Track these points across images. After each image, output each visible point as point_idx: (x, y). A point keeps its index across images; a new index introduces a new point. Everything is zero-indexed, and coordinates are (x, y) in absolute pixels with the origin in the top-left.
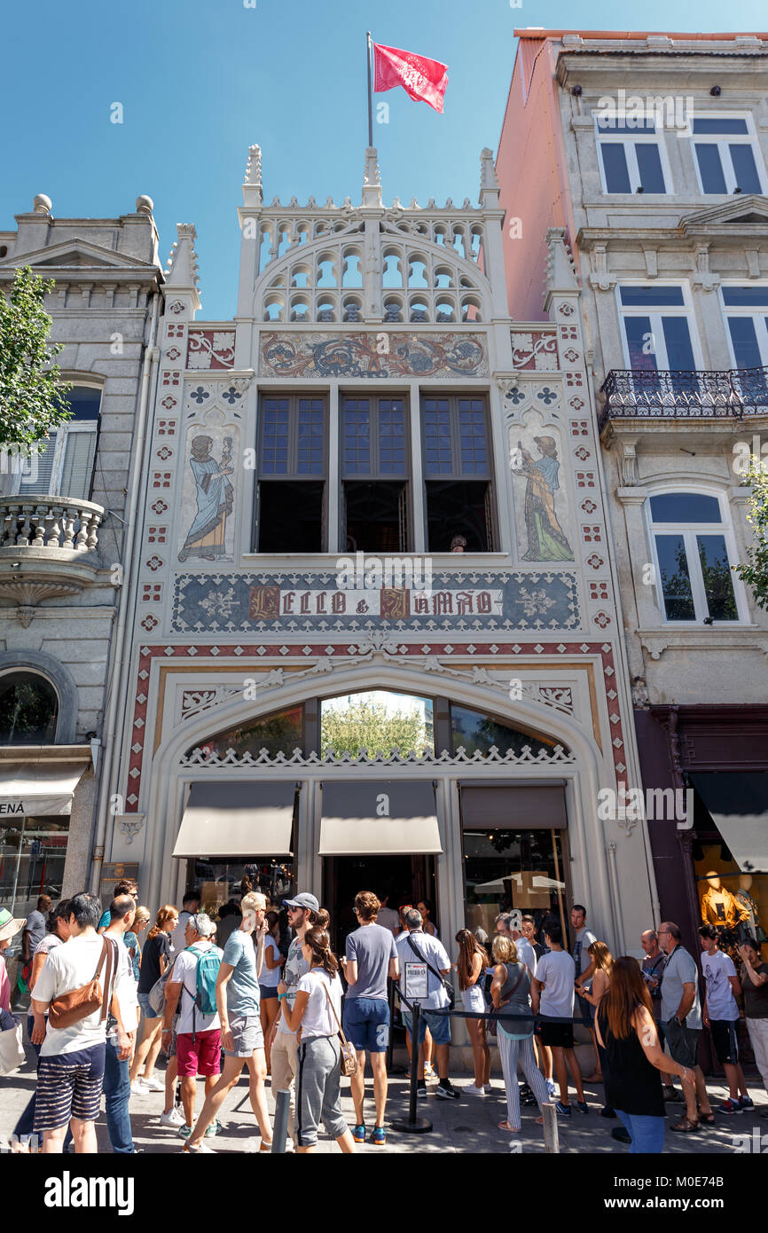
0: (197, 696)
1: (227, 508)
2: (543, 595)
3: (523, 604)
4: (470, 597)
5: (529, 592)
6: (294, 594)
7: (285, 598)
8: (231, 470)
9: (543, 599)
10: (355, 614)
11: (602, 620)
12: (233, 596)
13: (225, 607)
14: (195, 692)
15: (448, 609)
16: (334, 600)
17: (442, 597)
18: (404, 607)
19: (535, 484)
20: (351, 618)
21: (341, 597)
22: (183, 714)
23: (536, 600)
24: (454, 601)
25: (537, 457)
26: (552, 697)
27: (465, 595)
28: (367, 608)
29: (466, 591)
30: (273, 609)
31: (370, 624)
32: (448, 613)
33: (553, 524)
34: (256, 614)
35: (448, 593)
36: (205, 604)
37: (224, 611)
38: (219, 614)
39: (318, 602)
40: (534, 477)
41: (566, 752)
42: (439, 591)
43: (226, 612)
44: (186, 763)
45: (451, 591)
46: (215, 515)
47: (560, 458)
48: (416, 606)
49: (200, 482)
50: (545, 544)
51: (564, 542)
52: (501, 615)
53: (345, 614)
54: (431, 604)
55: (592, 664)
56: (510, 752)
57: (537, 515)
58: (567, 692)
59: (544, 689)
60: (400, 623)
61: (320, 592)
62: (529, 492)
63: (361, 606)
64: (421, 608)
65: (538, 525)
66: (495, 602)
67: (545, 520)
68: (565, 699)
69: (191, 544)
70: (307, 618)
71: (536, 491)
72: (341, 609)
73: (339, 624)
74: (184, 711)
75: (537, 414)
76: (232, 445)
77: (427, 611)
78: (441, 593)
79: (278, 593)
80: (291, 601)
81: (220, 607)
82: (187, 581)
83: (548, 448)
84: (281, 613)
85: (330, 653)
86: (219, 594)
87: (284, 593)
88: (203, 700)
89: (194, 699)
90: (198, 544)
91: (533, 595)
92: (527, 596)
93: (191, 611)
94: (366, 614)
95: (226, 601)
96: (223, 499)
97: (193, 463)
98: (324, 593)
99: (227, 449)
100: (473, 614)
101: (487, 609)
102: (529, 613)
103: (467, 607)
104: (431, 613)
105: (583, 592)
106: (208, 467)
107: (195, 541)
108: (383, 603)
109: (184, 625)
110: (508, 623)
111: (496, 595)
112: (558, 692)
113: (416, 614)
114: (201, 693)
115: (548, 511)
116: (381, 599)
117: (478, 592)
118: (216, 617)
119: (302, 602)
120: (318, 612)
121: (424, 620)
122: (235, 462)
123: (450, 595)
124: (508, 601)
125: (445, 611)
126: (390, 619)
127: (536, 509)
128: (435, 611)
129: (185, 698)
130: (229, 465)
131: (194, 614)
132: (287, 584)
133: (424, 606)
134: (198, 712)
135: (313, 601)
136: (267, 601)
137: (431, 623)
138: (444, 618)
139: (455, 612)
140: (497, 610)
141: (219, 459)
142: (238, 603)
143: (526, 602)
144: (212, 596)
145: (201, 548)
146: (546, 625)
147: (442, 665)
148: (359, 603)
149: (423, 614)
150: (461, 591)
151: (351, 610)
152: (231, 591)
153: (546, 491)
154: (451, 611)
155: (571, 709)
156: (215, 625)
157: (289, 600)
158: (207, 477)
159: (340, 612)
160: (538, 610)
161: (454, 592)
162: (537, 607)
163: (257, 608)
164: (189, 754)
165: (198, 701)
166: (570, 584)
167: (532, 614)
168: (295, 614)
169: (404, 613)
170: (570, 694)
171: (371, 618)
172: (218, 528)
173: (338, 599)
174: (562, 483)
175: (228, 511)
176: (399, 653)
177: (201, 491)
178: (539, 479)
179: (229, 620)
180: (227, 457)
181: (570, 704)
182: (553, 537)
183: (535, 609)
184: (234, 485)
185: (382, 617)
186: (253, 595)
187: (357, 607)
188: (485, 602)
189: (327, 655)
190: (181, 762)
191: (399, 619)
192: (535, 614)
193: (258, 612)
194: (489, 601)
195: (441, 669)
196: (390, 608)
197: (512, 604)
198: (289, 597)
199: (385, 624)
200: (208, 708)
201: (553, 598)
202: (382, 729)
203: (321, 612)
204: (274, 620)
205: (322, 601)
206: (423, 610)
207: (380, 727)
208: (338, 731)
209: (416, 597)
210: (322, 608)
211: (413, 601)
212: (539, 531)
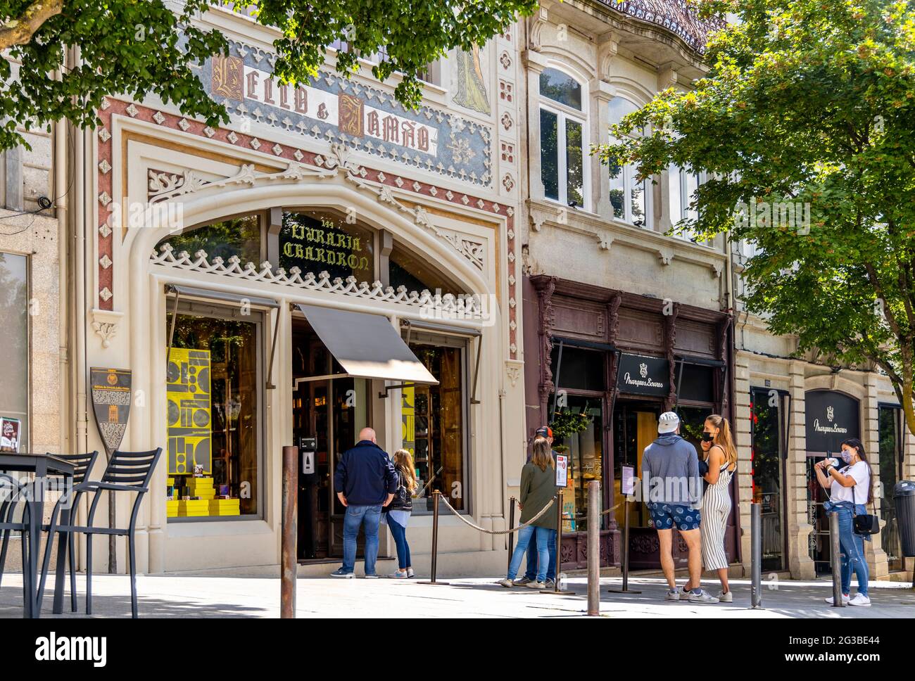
0: (166, 179)
2: (466, 144)
3: (452, 150)
4: (413, 129)
5: (456, 138)
6: (258, 75)
7: (248, 76)
9: (467, 149)
10: (315, 117)
11: (508, 184)
14: (161, 172)
15: (395, 137)
16: (297, 95)
17: (390, 124)
18: (359, 123)
20: (312, 122)
21: (303, 94)
22: (150, 198)
23: (461, 147)
24: (400, 129)
26: (470, 250)
27: (410, 126)
28: (327, 114)
29: (410, 122)
30: (237, 87)
31: (330, 134)
32: (395, 142)
33: (477, 69)
34: (220, 88)
35: (395, 119)
39: (283, 93)
42: (387, 114)
44: (157, 259)
45: (397, 117)
48: (369, 126)
50: (470, 89)
51: (484, 93)
52: (436, 156)
53: (307, 114)
54: (381, 127)
55: (498, 225)
58: (480, 248)
59: (465, 241)
60: (356, 141)
63: (322, 110)
64: (373, 129)
65: (467, 68)
66: (432, 141)
67: (471, 64)
68: (478, 255)
70: (271, 109)
72: (303, 108)
73: (302, 125)
74: (151, 194)
77: (378, 135)
78: (389, 117)
79: (241, 68)
80: (255, 83)
84: (246, 95)
87: (247, 69)
88: (171, 185)
89: (161, 181)
91: (459, 141)
92: (455, 142)
94: (326, 121)
100: (415, 148)
101: (425, 146)
102: (456, 160)
103: (410, 139)
104: (381, 137)
105: (496, 151)
108: (341, 112)
110: (440, 166)
111: (433, 133)
112: (474, 246)
113: (369, 135)
114: (170, 175)
115: (474, 54)
116: (339, 109)
117: (418, 125)
119: (266, 87)
120: (282, 105)
121: (375, 143)
123: (397, 122)
124: (441, 144)
125: (393, 139)
126: (347, 132)
128: (384, 135)
129: (150, 178)
132: (250, 59)
133: (375, 127)
134: (166, 198)
135: (276, 89)
136: (231, 75)
137: (381, 149)
138: (391, 146)
139: (401, 143)
140: (433, 150)
142: (200, 67)
143: (454, 148)
146: (468, 177)
147: (395, 198)
148: (320, 106)
149: (374, 136)
151: (312, 113)
154: (397, 140)
155: (482, 265)
157: (252, 80)
159: (301, 111)
160: (463, 159)
161: (401, 120)
162: (462, 156)
163: (221, 81)
164: (159, 248)
165: (165, 185)
166: (486, 139)
167: (458, 162)
168: (259, 100)
169: (359, 130)
170: (481, 250)
171: (331, 127)
173: (300, 96)
176: (359, 176)
181: (482, 259)
182: (476, 84)
183: (460, 158)
185: (339, 129)
187: (317, 109)
188: (424, 139)
189: (297, 159)
190: (151, 257)
191: (355, 136)
192: (461, 163)
193: (222, 87)
194: (427, 138)
195: (394, 202)
196: (347, 120)
197: (445, 149)
198: (253, 78)
199: (343, 137)
200: (178, 195)
201: (474, 150)
202: (332, 255)
203: (285, 106)
204: (239, 101)
205: (285, 92)
206: (375, 132)
207: (330, 252)
208: (293, 249)
209: (369, 115)
210: (286, 101)
211: (366, 118)
212: (467, 73)
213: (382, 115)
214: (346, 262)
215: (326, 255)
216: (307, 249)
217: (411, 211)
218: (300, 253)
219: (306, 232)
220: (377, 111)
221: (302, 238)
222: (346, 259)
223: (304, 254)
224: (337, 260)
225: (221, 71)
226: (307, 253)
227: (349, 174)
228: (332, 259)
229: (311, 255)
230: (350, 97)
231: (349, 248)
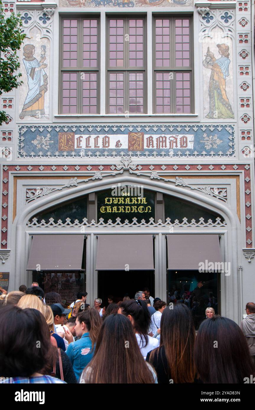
0: (34, 192)
1: (44, 89)
2: (215, 138)
3: (205, 143)
4: (176, 139)
5: (208, 136)
6: (82, 137)
7: (77, 139)
8: (46, 65)
9: (215, 140)
10: (114, 148)
12: (50, 138)
13: (45, 144)
14: (33, 189)
15: (164, 145)
16: (103, 140)
17: (161, 139)
18: (141, 144)
19: (215, 73)
20: (112, 150)
21: (107, 139)
22: (27, 200)
23: (212, 140)
24: (168, 141)
25: (218, 56)
26: (216, 192)
27: (174, 138)
28: (121, 145)
29: (174, 136)
30: (71, 145)
31: (122, 153)
32: (164, 148)
33: (224, 97)
34: (62, 148)
36: (35, 142)
37: (45, 146)
38: (43, 148)
39: (95, 141)
40: (215, 69)
41: (222, 220)
42: (159, 136)
43: (47, 147)
44: (29, 225)
45: (166, 135)
46: (38, 92)
47: (231, 57)
48: (147, 144)
49: (29, 73)
50: (218, 108)
51: (229, 108)
52: (193, 149)
53: (109, 148)
54: (155, 143)
55: (238, 176)
56: (193, 221)
57: (215, 92)
58: (225, 190)
59: (213, 188)
60: (138, 153)
61: (96, 136)
62: (212, 78)
63: (118, 144)
64: (150, 145)
65: (216, 98)
66: (190, 142)
67: (220, 95)
68: (223, 194)
69: (26, 109)
70: (89, 150)
71: (216, 77)
72: (107, 145)
73: (106, 153)
74: (27, 199)
75: (220, 30)
76: (46, 50)
77: (153, 147)
78: (161, 137)
79: (73, 136)
80: (81, 141)
81: (43, 144)
82: (25, 130)
83: (224, 51)
84: (76, 147)
85: (101, 169)
86: (42, 137)
87: (77, 136)
88: (36, 194)
89: (32, 193)
90: (30, 109)
91: (211, 137)
92: (207, 138)
93: (28, 146)
94: (120, 148)
95: (46, 141)
96: (42, 83)
97: (24, 61)
98: (98, 137)
99: (43, 53)
100: (177, 148)
101: (185, 145)
102: (208, 148)
103: (175, 144)
104: (155, 148)
105: (238, 136)
106: (34, 64)
107: (28, 107)
108: (129, 142)
109: (24, 154)
110: (196, 153)
111: (190, 137)
112: (220, 190)
113: (147, 148)
114: (36, 190)
115: (222, 89)
116: (129, 140)
117: (181, 136)
118: (41, 149)
119: (86, 141)
120: (95, 147)
121: (151, 151)
122: (48, 61)
123: (166, 138)
124: (197, 141)
125: (163, 147)
126: (133, 150)
127: (215, 89)
128: (157, 146)
129: (27, 193)
130: (45, 63)
131: (30, 148)
132: (78, 131)
133: (151, 143)
134: (34, 199)
135: (92, 141)
136: (68, 141)
137: (155, 153)
138: (162, 150)
139: (168, 147)
140: (190, 146)
141: (39, 59)
142: (53, 142)
143: (206, 142)
144: (38, 138)
145: (32, 111)
146: (216, 154)
148: (117, 142)
149: (151, 148)
150: (171, 135)
151: (112, 146)
152: (49, 135)
153: (221, 77)
154: (166, 146)
155: (226, 199)
156: (41, 153)
157: (79, 140)
158: (33, 69)
159: (107, 147)
160: (213, 146)
161: (168, 136)
162: (212, 144)
163: (63, 145)
164: (31, 220)
165: (34, 194)
166: (231, 132)
167: (209, 148)
168: (83, 148)
169: (141, 147)
170: (226, 191)
171: (123, 150)
172: (40, 99)
174: (231, 73)
175: (45, 89)
176: (137, 169)
177: (30, 78)
178: (218, 70)
179: (48, 151)
180: (43, 57)
181: (226, 196)
182: (223, 105)
183: (211, 146)
184: (48, 74)
185: (129, 150)
186: (61, 138)
187: (115, 144)
188: (184, 142)
189: (100, 170)
190: (27, 225)
191: (138, 151)
192: (211, 148)
193: (63, 147)
194: (186, 141)
195: (159, 178)
196: (133, 145)
197: (199, 143)
198: (80, 139)
199: (130, 153)
200: (40, 197)
201: (221, 139)
202: (128, 208)
203: (97, 147)
204: (72, 151)
205: (97, 141)
206: (151, 146)
207: (127, 207)
208: (106, 209)
209: (147, 139)
210: (97, 145)
211: (145, 141)
212: (216, 101)
213: (155, 137)
214: (137, 210)
215: (125, 209)
216: (113, 208)
217: (172, 180)
218: (109, 210)
219: (113, 200)
220: (152, 136)
221: (110, 203)
222: (137, 209)
223: (112, 210)
224: (132, 210)
225: (63, 141)
226: (114, 210)
227: (130, 170)
228: (128, 210)
229: (116, 210)
230: (136, 133)
231: (139, 203)
